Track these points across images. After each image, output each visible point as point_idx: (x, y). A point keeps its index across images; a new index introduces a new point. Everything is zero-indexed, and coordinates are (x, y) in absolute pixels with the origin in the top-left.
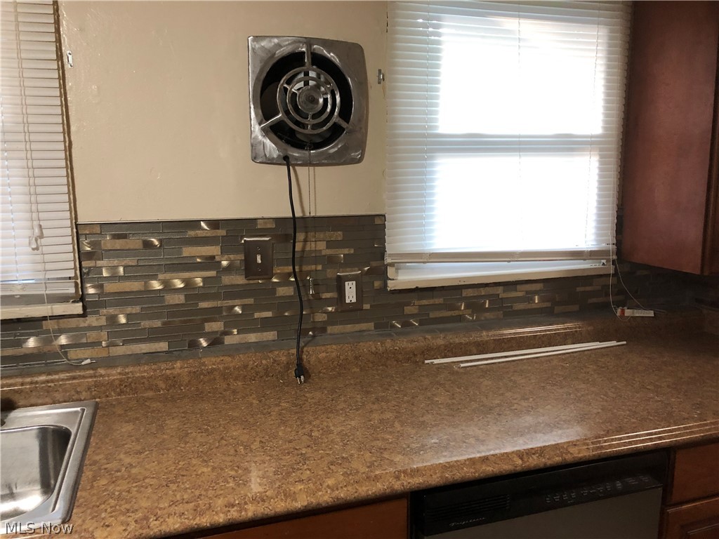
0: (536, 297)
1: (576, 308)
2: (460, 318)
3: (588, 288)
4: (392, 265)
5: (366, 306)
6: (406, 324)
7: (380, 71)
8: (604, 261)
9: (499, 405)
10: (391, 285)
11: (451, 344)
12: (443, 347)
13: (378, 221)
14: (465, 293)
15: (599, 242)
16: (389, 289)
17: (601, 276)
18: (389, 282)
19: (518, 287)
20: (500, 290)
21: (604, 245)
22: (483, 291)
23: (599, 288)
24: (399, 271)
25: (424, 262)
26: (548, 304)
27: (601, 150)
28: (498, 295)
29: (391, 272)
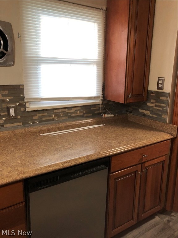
0: (78, 112)
1: (91, 115)
2: (53, 120)
3: (95, 108)
4: (27, 102)
5: (19, 117)
6: (34, 123)
7: (19, 33)
8: (99, 100)
9: (60, 147)
10: (27, 109)
11: (49, 128)
12: (46, 129)
13: (21, 87)
14: (55, 111)
15: (97, 94)
16: (27, 111)
17: (98, 104)
18: (26, 108)
19: (72, 109)
20: (67, 110)
21: (99, 95)
22: (61, 110)
23: (98, 108)
24: (31, 104)
25: (39, 101)
26: (82, 114)
27: (97, 64)
28: (66, 111)
29: (27, 105)
